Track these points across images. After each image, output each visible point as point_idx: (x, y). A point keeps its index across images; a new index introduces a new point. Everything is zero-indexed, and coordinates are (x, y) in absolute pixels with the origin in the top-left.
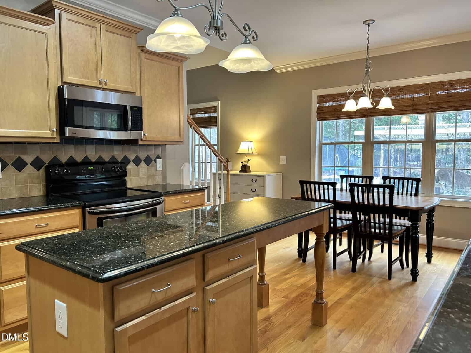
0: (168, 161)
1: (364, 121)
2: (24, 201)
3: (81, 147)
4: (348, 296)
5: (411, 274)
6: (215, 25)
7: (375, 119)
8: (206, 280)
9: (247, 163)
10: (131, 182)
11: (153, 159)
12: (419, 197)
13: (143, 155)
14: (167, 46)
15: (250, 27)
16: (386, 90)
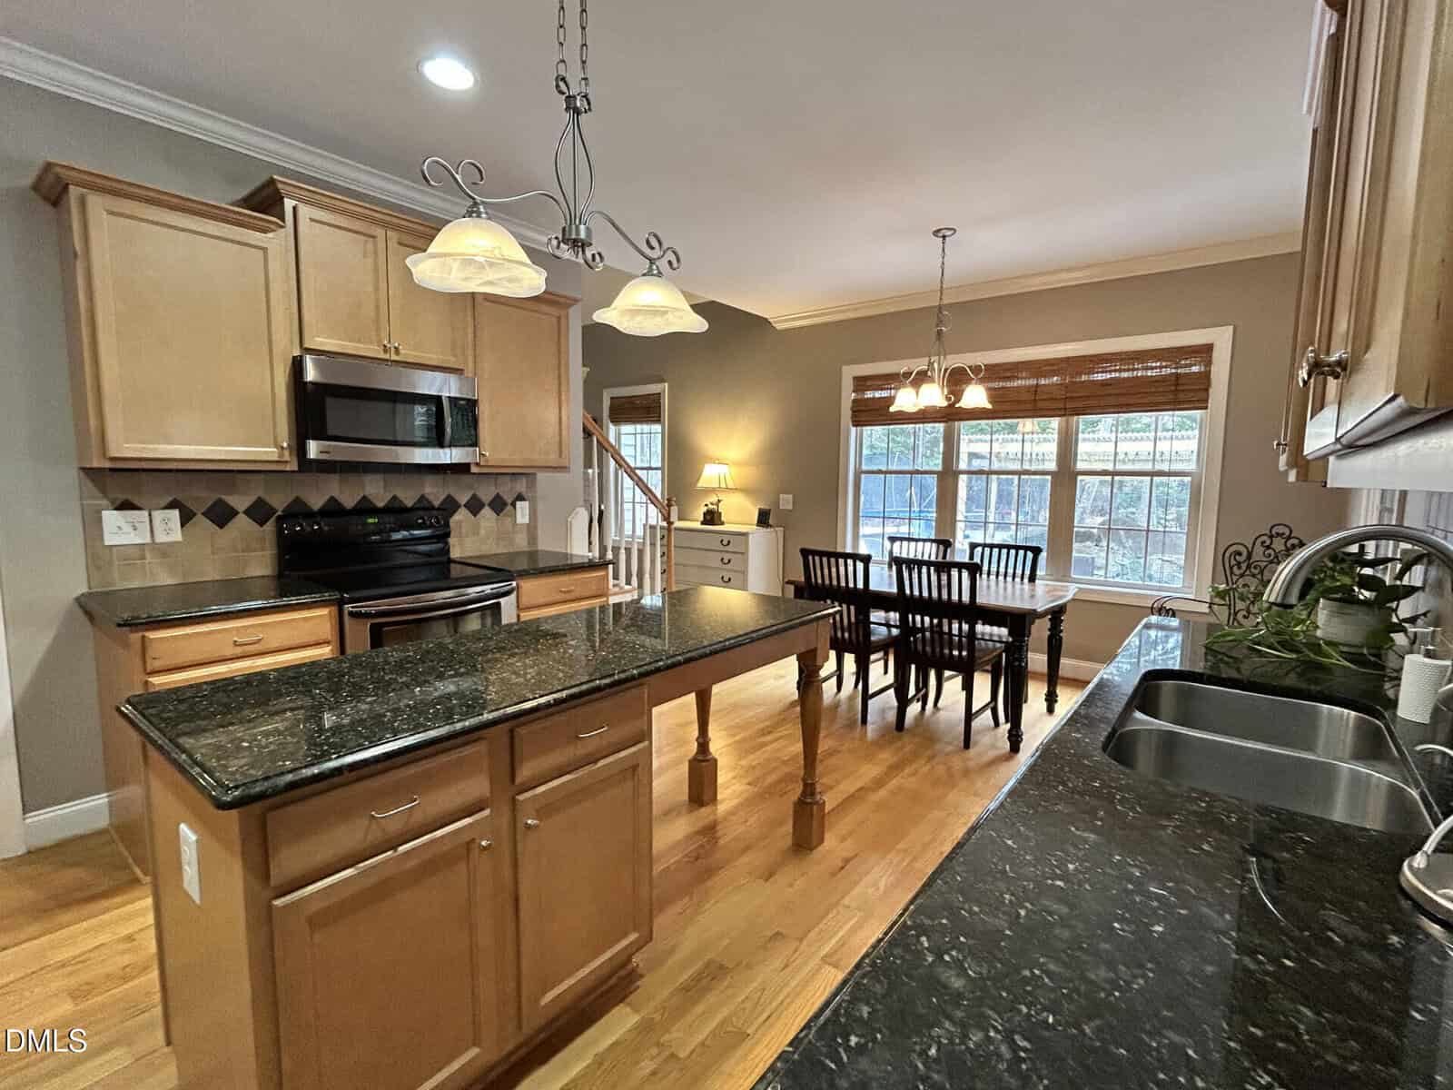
0: (540, 507)
1: (942, 430)
2: (235, 588)
3: (352, 478)
4: (879, 783)
5: (1009, 738)
6: (573, 237)
7: (963, 426)
8: (518, 780)
9: (715, 507)
10: (459, 549)
11: (509, 501)
12: (1037, 581)
13: (486, 494)
14: (466, 279)
15: (662, 240)
16: (976, 370)
